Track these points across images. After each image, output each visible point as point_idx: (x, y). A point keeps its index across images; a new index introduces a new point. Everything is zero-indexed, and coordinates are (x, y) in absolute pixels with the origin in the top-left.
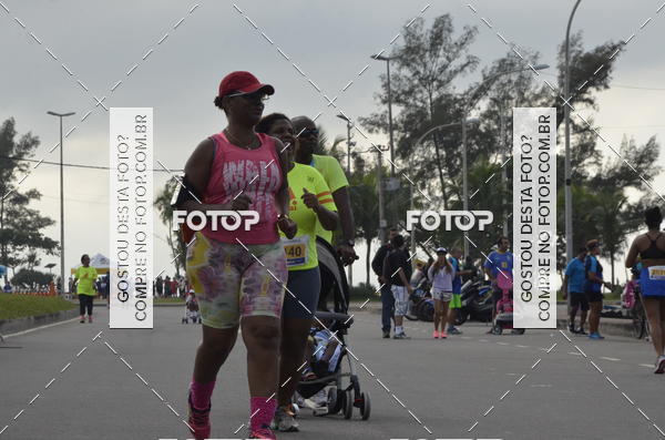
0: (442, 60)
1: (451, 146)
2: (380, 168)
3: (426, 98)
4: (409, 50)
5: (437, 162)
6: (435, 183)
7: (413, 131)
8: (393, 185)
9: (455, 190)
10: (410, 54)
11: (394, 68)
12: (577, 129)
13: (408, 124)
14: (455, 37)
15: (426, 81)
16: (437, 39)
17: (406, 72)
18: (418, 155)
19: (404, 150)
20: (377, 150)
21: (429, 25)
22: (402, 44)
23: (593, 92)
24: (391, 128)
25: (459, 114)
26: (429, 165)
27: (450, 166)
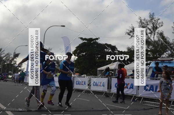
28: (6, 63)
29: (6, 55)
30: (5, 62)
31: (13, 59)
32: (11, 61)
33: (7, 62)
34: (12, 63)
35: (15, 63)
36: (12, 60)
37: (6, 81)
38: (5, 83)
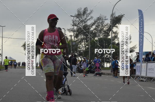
0: (85, 17)
1: (87, 35)
2: (71, 40)
3: (82, 25)
4: (78, 15)
5: (84, 39)
6: (83, 43)
7: (79, 32)
8: (74, 43)
9: (87, 45)
10: (78, 16)
11: (75, 18)
12: (114, 33)
13: (78, 30)
14: (88, 12)
15: (82, 21)
16: (84, 12)
17: (77, 19)
18: (80, 37)
19: (77, 36)
20: (71, 36)
21: (83, 9)
22: (77, 13)
23: (117, 25)
24: (74, 31)
25: (89, 29)
26: (82, 39)
27: (86, 40)
28: (96, 39)
29: (95, 22)
30: (95, 35)
31: (110, 29)
32: (107, 33)
33: (99, 36)
34: (110, 37)
35: (116, 37)
36: (108, 30)
37: (100, 74)
38: (98, 78)
